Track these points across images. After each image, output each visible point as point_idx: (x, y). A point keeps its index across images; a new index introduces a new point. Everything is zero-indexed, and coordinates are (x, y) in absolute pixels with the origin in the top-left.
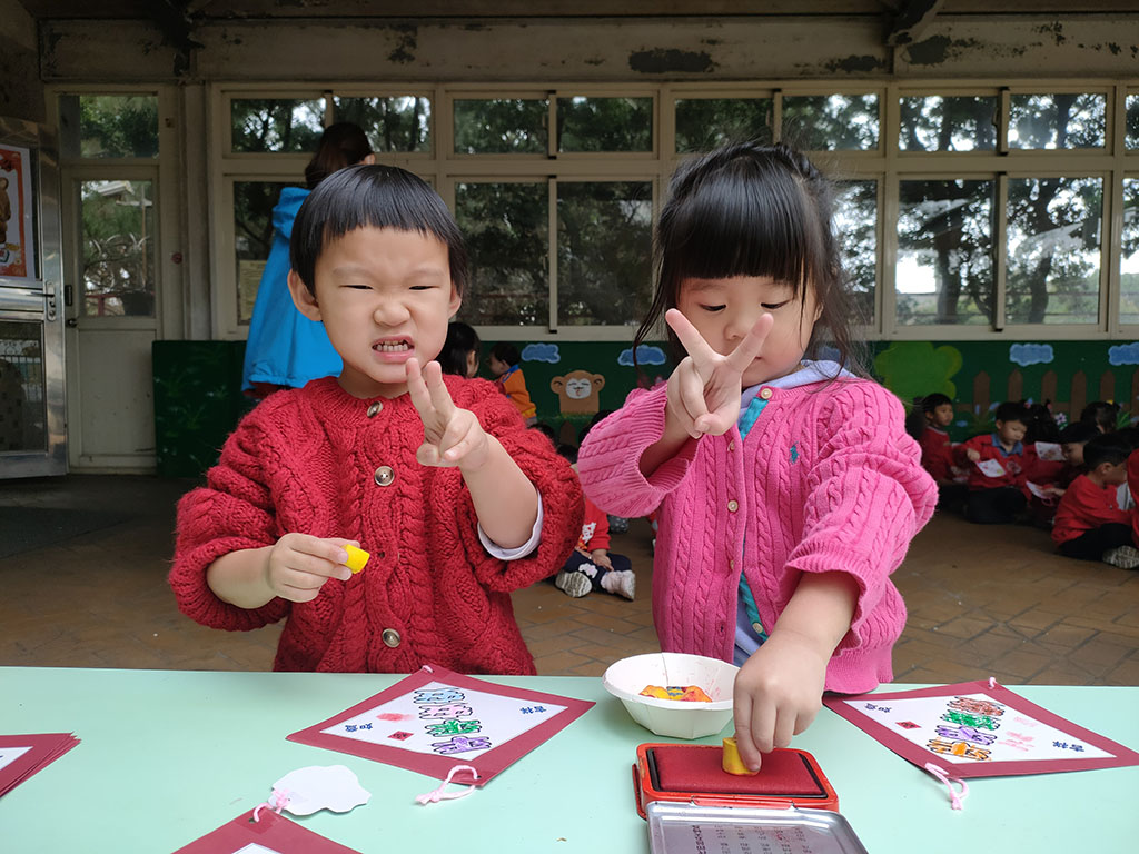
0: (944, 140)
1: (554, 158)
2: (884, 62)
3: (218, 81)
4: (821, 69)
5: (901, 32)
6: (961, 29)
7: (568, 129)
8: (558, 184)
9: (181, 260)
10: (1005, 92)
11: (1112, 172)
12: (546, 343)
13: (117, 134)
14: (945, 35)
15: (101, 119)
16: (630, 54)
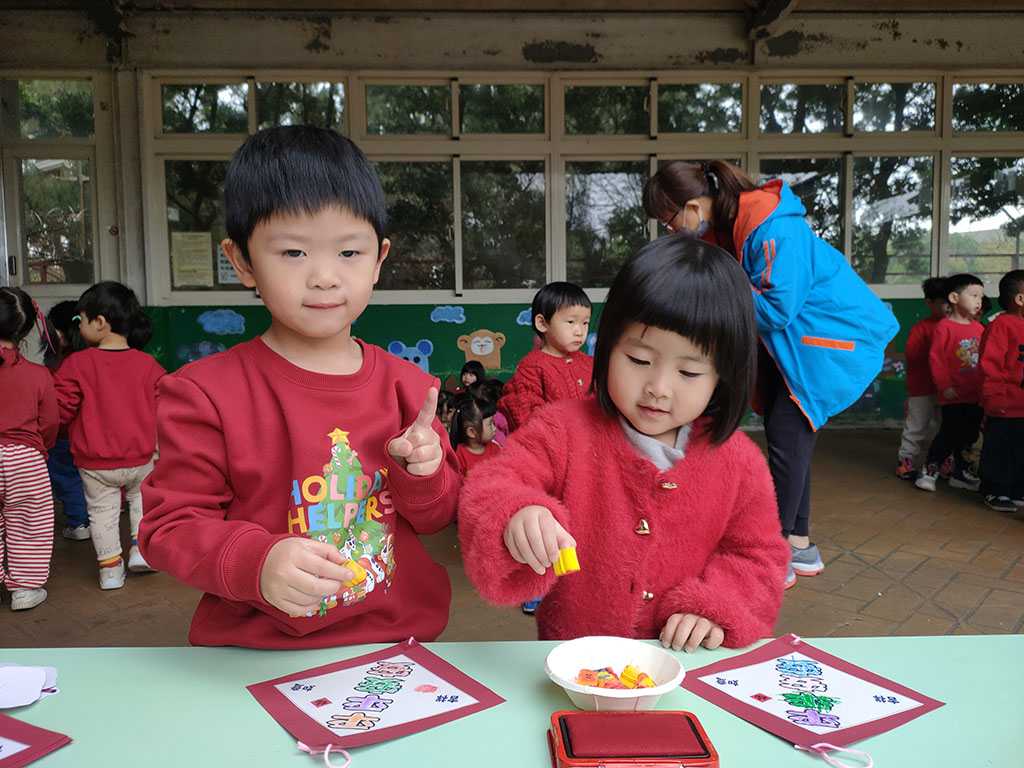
0: (799, 123)
1: (457, 139)
2: (746, 54)
3: (148, 68)
4: (694, 60)
5: (760, 28)
6: (812, 26)
7: (469, 111)
8: (461, 162)
9: (117, 232)
10: (850, 82)
11: (941, 152)
12: (453, 306)
13: (54, 114)
14: (799, 31)
15: (39, 101)
16: (523, 45)
